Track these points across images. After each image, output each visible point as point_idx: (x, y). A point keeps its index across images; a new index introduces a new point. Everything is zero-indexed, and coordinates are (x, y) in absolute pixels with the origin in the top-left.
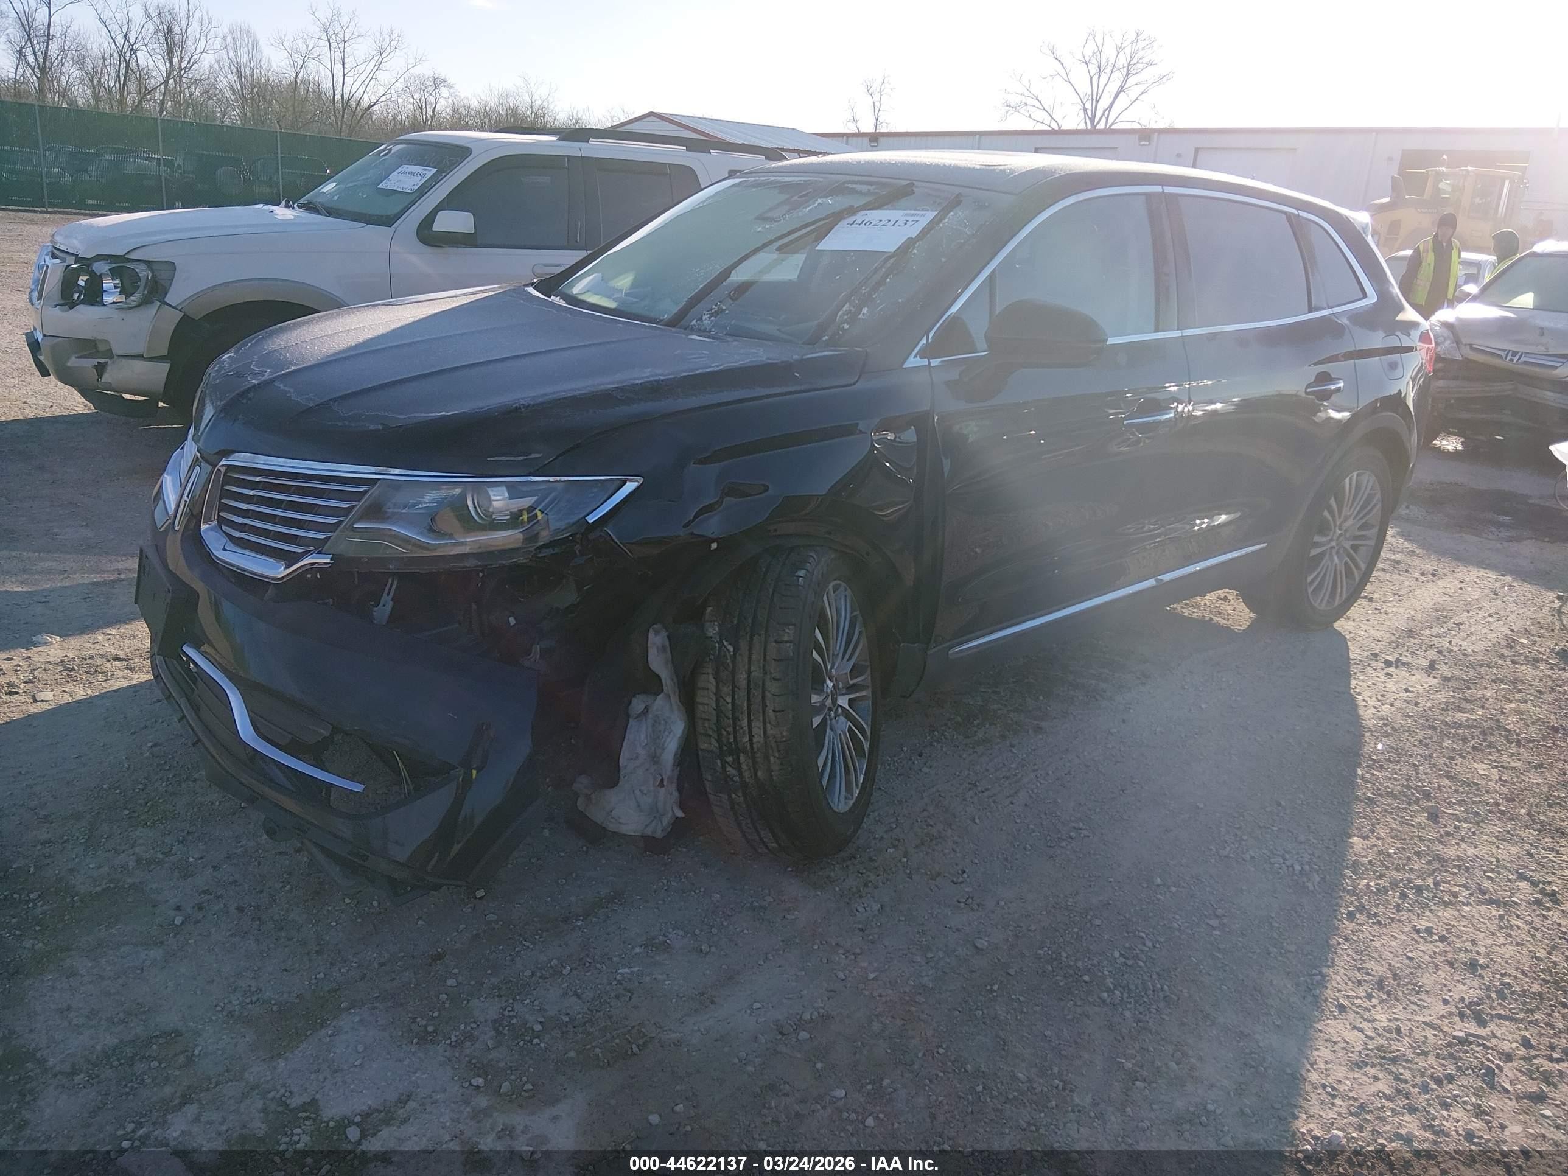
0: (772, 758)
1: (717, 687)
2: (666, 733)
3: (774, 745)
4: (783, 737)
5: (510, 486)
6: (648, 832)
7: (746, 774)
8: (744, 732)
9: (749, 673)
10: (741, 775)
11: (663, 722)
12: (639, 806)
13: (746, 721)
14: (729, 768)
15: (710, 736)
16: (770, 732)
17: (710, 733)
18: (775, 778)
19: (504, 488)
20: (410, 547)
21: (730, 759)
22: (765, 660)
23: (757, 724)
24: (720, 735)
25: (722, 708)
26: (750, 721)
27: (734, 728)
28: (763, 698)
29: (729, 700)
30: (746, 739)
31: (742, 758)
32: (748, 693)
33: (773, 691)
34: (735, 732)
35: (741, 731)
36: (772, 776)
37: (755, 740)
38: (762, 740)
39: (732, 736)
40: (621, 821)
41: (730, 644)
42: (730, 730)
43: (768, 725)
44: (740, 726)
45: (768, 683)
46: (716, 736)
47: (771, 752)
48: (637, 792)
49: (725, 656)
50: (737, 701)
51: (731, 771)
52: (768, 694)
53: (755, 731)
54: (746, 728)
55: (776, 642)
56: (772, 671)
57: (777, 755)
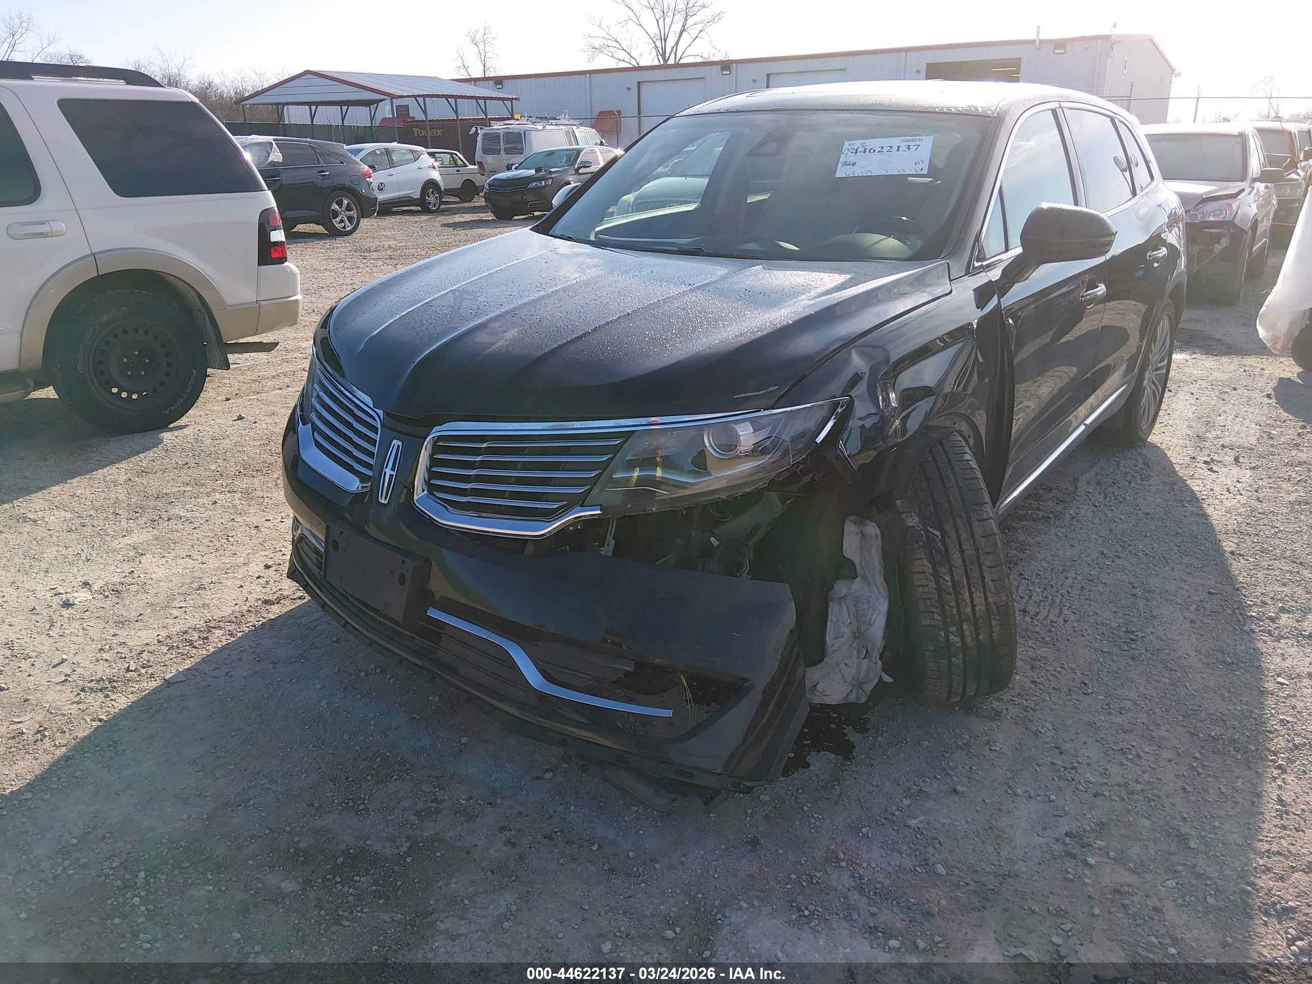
0: (993, 621)
1: (934, 568)
2: (871, 610)
3: (995, 610)
4: (1002, 601)
5: (752, 421)
6: (852, 698)
7: (969, 640)
8: (966, 604)
9: (962, 551)
10: (963, 640)
11: (865, 601)
12: (844, 678)
13: (967, 594)
14: (952, 637)
15: (932, 612)
16: (990, 600)
17: (933, 609)
18: (995, 638)
19: (748, 423)
20: (670, 488)
21: (953, 629)
22: (973, 537)
23: (979, 594)
24: (943, 610)
25: (943, 587)
26: (971, 593)
27: (957, 602)
28: (981, 572)
29: (948, 578)
30: (969, 609)
31: (965, 626)
32: (966, 569)
33: (988, 564)
34: (958, 605)
35: (964, 603)
36: (992, 636)
37: (977, 609)
38: (984, 608)
39: (955, 609)
40: (826, 693)
41: (935, 529)
42: (953, 604)
43: (988, 594)
44: (962, 598)
45: (982, 558)
46: (939, 611)
47: (992, 617)
48: (843, 666)
49: (935, 540)
50: (956, 578)
51: (954, 639)
52: (984, 568)
53: (976, 601)
54: (968, 600)
55: (978, 520)
56: (983, 546)
57: (997, 617)
